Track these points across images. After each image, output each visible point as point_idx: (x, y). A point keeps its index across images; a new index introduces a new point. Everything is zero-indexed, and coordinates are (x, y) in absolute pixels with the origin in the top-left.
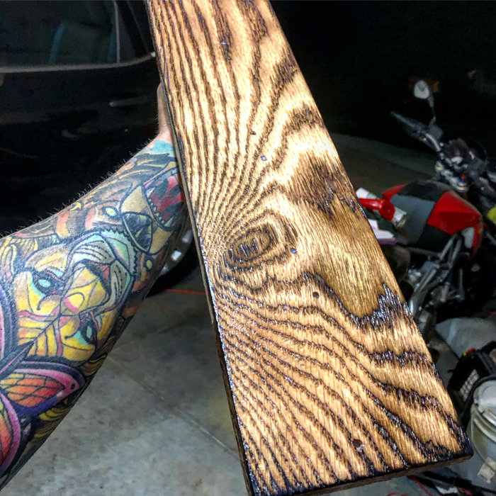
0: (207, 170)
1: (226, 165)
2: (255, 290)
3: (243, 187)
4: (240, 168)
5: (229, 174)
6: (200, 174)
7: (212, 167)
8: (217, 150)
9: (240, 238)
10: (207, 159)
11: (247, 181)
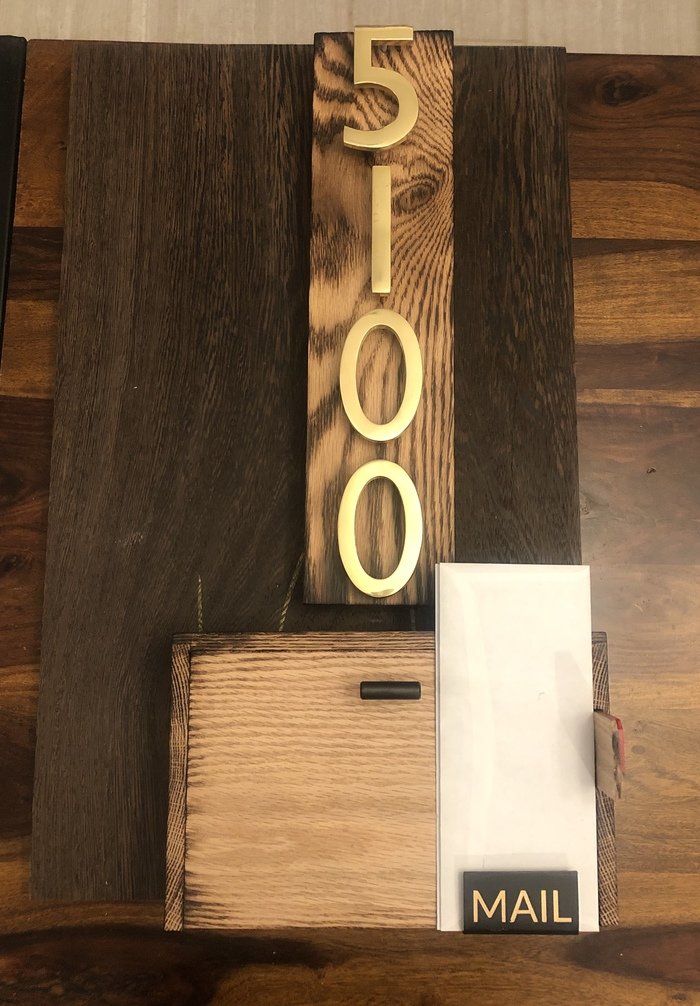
0: (435, 279)
1: (417, 284)
2: (422, 159)
3: (407, 258)
5: (416, 273)
6: (441, 276)
7: (430, 281)
8: (421, 304)
9: (422, 205)
10: (432, 294)
11: (403, 265)
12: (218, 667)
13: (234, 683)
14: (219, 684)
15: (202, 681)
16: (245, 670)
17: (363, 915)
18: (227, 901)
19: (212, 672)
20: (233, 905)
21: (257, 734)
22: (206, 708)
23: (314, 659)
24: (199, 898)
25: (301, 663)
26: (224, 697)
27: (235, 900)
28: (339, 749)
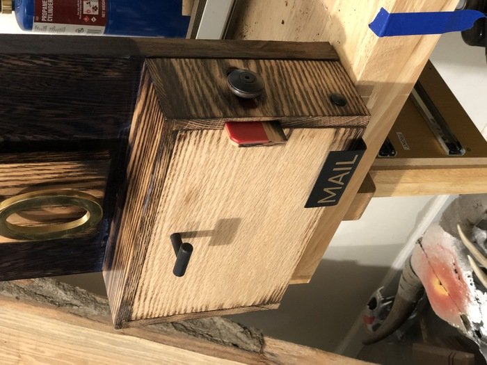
14: (151, 307)
15: (148, 314)
16: (145, 299)
17: (306, 237)
18: (273, 289)
19: (143, 311)
20: (276, 287)
21: (186, 288)
23: (146, 271)
24: (268, 299)
25: (148, 277)
26: (160, 304)
27: (274, 286)
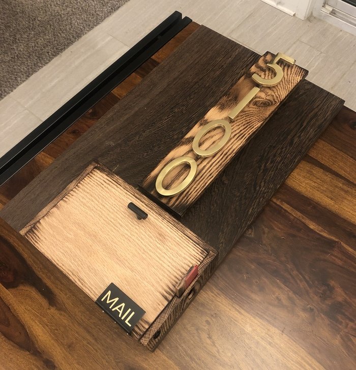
0: (251, 127)
1: (244, 125)
2: (273, 96)
3: (247, 117)
4: (241, 122)
5: (246, 122)
6: (253, 127)
7: (249, 126)
8: (241, 131)
9: (263, 107)
10: (247, 130)
11: (245, 118)
12: (99, 176)
13: (99, 183)
14: (95, 180)
15: (91, 176)
18: (42, 238)
19: (96, 176)
20: (42, 240)
22: (86, 184)
24: (35, 231)
26: (93, 185)
27: (44, 240)
28: (110, 222)
